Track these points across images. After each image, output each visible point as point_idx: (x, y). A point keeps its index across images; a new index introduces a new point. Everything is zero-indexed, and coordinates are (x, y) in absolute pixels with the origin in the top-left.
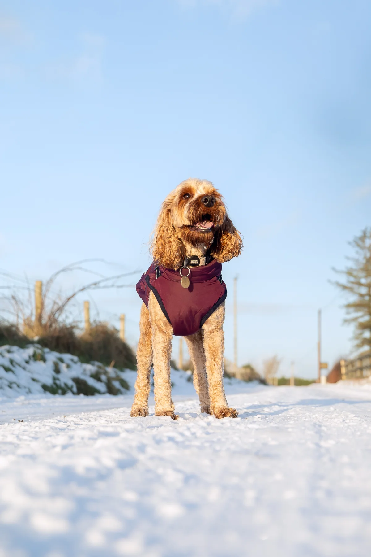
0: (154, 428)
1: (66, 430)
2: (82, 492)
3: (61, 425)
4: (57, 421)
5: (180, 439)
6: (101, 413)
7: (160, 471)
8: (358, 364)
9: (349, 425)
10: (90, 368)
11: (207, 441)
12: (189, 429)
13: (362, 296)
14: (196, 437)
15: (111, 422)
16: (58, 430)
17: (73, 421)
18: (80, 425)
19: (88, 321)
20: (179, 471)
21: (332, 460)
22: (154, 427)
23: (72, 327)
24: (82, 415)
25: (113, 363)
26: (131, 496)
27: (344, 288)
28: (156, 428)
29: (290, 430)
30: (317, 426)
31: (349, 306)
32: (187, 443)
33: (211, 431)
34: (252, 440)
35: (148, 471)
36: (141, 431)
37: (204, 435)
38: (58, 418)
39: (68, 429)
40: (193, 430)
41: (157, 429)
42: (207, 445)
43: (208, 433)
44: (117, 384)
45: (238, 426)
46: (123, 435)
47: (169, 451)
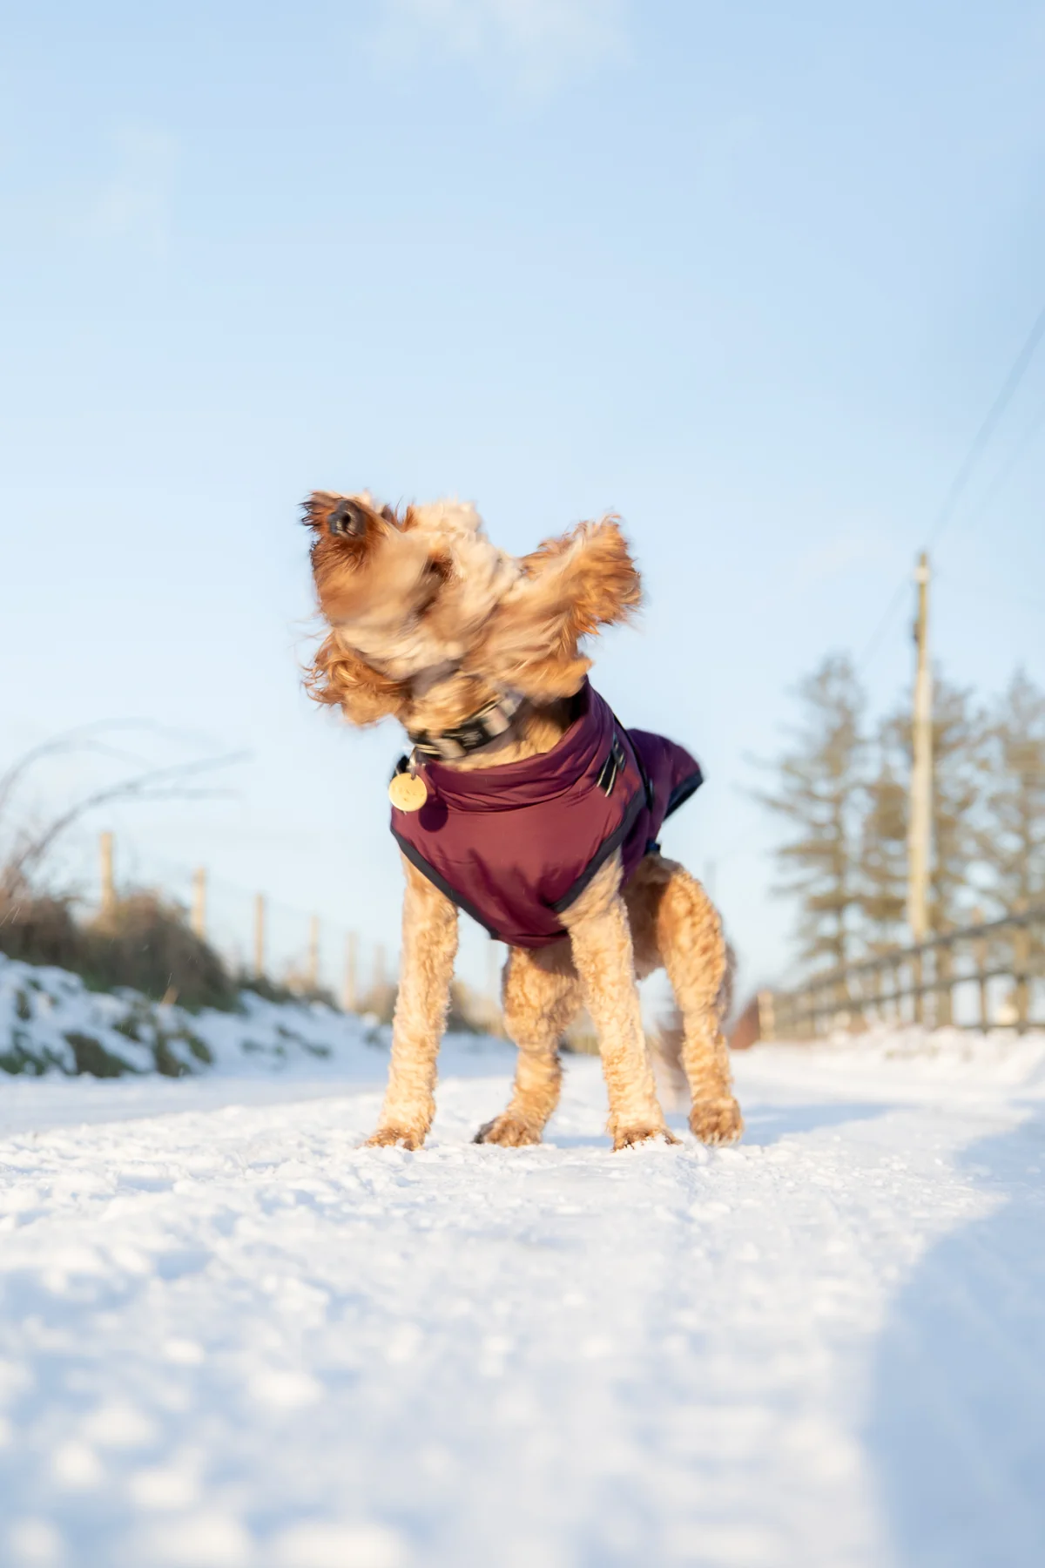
0: (267, 1167)
1: (36, 1173)
2: (57, 1340)
3: (23, 1159)
4: (12, 1148)
5: (328, 1197)
6: (134, 1126)
7: (269, 1284)
8: (804, 1003)
9: (769, 1163)
10: (112, 1006)
11: (398, 1206)
12: (354, 1171)
13: (817, 826)
14: (372, 1193)
15: (157, 1150)
16: (14, 1172)
17: (56, 1149)
18: (74, 1158)
19: (109, 883)
20: (317, 1284)
21: (713, 1255)
22: (266, 1165)
23: (67, 900)
24: (84, 1131)
25: (171, 994)
26: (184, 1352)
27: (774, 805)
28: (271, 1168)
29: (615, 1175)
30: (685, 1165)
31: (786, 852)
32: (346, 1208)
33: (411, 1177)
34: (516, 1202)
35: (238, 1283)
36: (229, 1176)
37: (394, 1188)
38: (19, 1139)
39: (40, 1169)
40: (366, 1174)
41: (274, 1172)
42: (398, 1213)
43: (403, 1183)
44: (180, 1050)
45: (483, 1165)
46: (182, 1187)
47: (296, 1230)
